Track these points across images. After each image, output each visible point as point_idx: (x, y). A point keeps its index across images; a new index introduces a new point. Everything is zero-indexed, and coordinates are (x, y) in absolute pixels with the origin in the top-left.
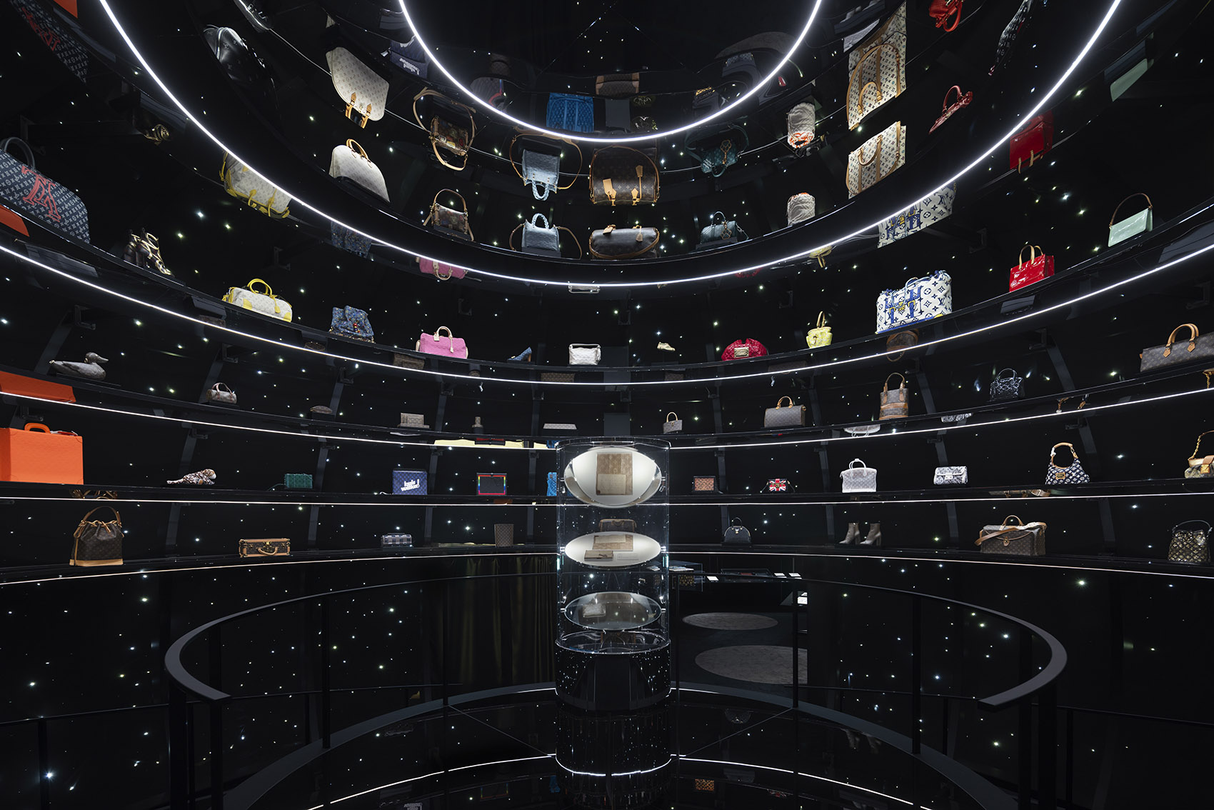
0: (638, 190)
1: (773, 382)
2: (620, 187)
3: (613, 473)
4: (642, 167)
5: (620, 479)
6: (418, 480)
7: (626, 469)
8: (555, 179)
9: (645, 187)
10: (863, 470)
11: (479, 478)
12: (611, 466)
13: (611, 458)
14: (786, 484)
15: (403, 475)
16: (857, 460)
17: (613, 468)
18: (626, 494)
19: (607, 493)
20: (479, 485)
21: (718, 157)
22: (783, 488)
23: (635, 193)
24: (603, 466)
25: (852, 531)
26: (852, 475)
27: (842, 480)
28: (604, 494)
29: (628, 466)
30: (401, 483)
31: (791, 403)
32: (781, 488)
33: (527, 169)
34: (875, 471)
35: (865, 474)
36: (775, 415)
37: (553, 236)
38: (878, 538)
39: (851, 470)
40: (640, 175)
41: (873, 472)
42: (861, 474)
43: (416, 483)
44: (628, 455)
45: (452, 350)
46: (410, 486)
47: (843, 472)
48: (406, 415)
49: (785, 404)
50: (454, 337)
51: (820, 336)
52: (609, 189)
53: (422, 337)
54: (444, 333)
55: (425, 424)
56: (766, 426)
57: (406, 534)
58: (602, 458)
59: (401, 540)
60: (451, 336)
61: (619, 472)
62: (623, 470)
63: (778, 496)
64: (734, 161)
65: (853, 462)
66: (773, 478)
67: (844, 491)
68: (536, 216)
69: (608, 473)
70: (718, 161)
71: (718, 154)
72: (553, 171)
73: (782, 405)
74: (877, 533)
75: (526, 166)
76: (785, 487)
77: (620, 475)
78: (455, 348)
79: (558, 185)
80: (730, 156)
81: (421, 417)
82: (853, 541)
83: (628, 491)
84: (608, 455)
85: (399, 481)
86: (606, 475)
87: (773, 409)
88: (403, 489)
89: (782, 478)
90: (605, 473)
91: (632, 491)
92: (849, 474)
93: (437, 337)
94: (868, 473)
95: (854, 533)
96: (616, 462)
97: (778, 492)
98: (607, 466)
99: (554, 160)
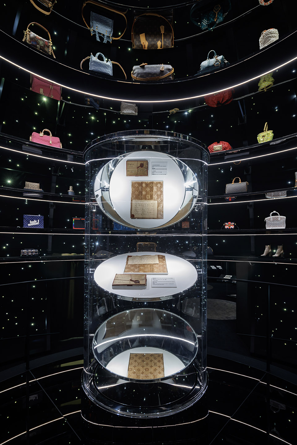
0: (161, 42)
1: (231, 168)
2: (150, 40)
3: (146, 199)
4: (164, 27)
5: (152, 204)
6: (38, 220)
7: (158, 195)
8: (110, 32)
9: (165, 40)
10: (278, 217)
11: (74, 220)
12: (144, 193)
13: (144, 185)
14: (234, 225)
15: (29, 217)
16: (274, 212)
17: (146, 195)
18: (157, 218)
19: (141, 217)
20: (74, 224)
21: (211, 17)
22: (233, 227)
23: (159, 43)
24: (137, 193)
25: (267, 249)
26: (272, 220)
27: (265, 223)
28: (138, 218)
29: (159, 193)
30: (28, 222)
31: (240, 181)
32: (231, 227)
33: (92, 23)
34: (285, 217)
35: (279, 219)
36: (231, 187)
37: (108, 66)
38: (282, 253)
39: (271, 217)
40: (163, 32)
41: (284, 218)
42: (277, 220)
43: (37, 222)
44: (160, 183)
45: (51, 142)
46: (33, 223)
47: (266, 218)
48: (28, 183)
49: (237, 181)
50: (53, 136)
51: (267, 136)
52: (144, 41)
53: (33, 134)
54: (46, 133)
55: (40, 188)
56: (226, 193)
57: (35, 249)
58: (137, 185)
59: (32, 252)
60: (51, 135)
61: (151, 198)
62: (155, 197)
63: (229, 231)
64: (222, 18)
65: (272, 213)
66: (227, 222)
67: (267, 228)
68: (98, 54)
69: (142, 199)
70: (212, 19)
71: (211, 15)
72: (109, 27)
73: (235, 182)
74: (281, 251)
75: (92, 20)
76: (233, 226)
77: (152, 202)
78: (54, 142)
79: (113, 36)
80: (220, 15)
81: (38, 184)
82: (268, 254)
83: (159, 216)
84: (142, 183)
85: (27, 221)
86: (139, 202)
87: (231, 184)
88: (29, 225)
89: (231, 222)
90: (139, 199)
91: (162, 215)
92: (270, 219)
93: (42, 134)
94: (281, 218)
95: (269, 250)
96: (148, 189)
97: (230, 229)
98: (141, 193)
99: (110, 21)
